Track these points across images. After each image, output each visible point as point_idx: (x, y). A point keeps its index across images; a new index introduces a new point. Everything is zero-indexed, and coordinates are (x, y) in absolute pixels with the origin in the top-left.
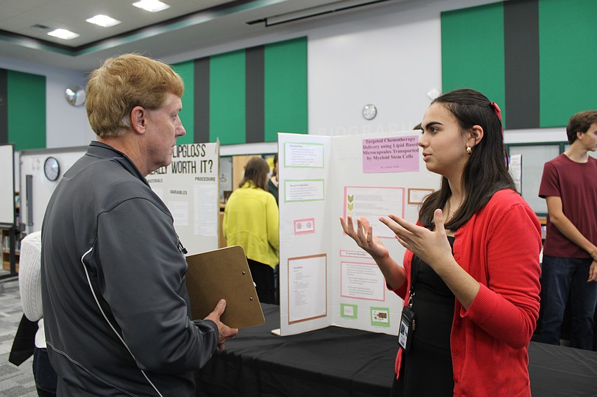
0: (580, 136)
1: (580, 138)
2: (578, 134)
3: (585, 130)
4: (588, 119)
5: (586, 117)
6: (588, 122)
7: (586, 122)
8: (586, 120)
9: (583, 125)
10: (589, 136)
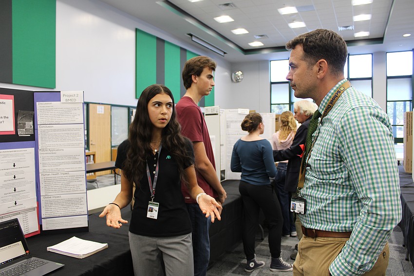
0: (195, 80)
1: (195, 81)
2: (193, 77)
3: (198, 74)
4: (201, 63)
5: (199, 61)
6: (202, 65)
7: (199, 65)
8: (199, 63)
9: (197, 68)
10: (202, 79)
